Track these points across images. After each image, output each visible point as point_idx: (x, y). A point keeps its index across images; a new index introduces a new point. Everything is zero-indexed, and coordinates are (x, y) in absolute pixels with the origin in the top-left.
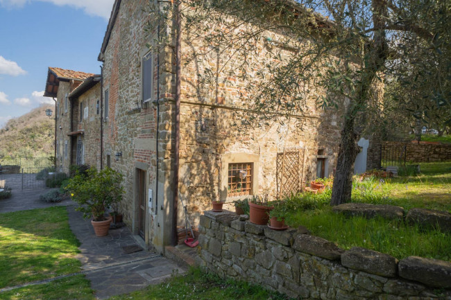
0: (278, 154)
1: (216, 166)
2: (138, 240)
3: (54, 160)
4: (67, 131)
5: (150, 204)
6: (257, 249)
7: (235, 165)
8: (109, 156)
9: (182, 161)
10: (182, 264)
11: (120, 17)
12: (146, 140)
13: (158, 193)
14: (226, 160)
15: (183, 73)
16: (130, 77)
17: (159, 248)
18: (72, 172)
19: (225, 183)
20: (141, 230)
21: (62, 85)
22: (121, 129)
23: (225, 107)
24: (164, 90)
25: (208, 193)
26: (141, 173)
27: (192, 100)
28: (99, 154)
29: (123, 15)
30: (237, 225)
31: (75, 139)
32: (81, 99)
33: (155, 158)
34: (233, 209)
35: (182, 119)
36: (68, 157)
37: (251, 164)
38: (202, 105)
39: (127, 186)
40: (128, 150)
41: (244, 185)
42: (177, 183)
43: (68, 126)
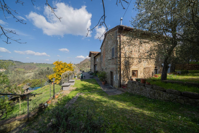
0: (144, 68)
1: (129, 71)
2: (111, 86)
3: (91, 69)
4: (93, 64)
5: (114, 79)
6: (143, 89)
7: (133, 71)
8: (103, 69)
9: (122, 70)
10: (123, 91)
11: (105, 40)
12: (113, 66)
13: (116, 77)
14: (131, 70)
15: (122, 51)
16: (109, 52)
17: (117, 88)
18: (94, 72)
19: (131, 75)
20: (112, 84)
21: (92, 55)
22: (106, 63)
23: (131, 58)
24: (118, 55)
25: (128, 77)
26: (112, 73)
27: (124, 57)
28: (100, 68)
29: (106, 40)
30: (137, 83)
31: (95, 65)
32: (96, 57)
33: (115, 69)
34: (135, 80)
35: (121, 61)
36: (93, 69)
37: (137, 71)
38: (126, 58)
39: (108, 75)
40: (108, 67)
41: (135, 75)
42: (121, 75)
43: (93, 63)
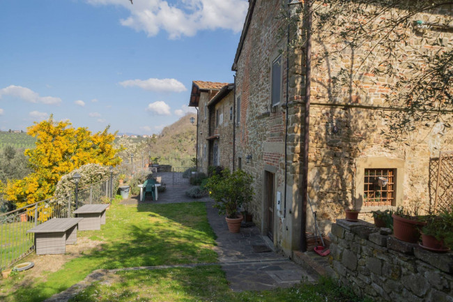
1: (350, 171)
3: (196, 161)
4: (207, 136)
5: (278, 207)
6: (404, 270)
7: (372, 170)
8: (240, 159)
9: (311, 165)
10: (311, 272)
11: (252, 27)
12: (275, 143)
13: (286, 195)
14: (361, 164)
15: (314, 74)
16: (261, 83)
18: (210, 172)
19: (360, 190)
20: (269, 232)
21: (203, 96)
22: (252, 134)
23: (361, 106)
25: (340, 199)
26: (269, 176)
27: (322, 101)
28: (231, 156)
29: (254, 24)
30: (376, 239)
31: (212, 143)
32: (217, 107)
33: (283, 162)
34: (371, 221)
35: (311, 121)
36: (206, 159)
37: (394, 171)
38: (333, 105)
39: (257, 187)
40: (257, 153)
41: (384, 194)
42: (306, 187)
43: (206, 131)
